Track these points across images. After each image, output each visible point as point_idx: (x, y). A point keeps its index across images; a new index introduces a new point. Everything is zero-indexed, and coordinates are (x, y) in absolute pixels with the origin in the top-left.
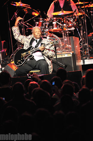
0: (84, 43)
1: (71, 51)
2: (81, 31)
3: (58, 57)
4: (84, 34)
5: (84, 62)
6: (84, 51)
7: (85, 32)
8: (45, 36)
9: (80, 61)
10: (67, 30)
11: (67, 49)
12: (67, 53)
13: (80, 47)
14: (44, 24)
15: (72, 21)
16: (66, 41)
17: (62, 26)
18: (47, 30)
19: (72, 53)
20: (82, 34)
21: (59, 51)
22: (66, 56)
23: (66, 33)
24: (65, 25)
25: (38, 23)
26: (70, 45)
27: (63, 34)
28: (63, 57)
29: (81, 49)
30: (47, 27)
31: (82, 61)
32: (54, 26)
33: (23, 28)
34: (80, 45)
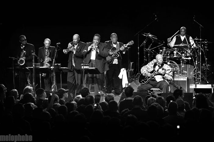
0: (198, 71)
1: (186, 76)
2: (196, 61)
3: (175, 80)
4: (198, 64)
5: (196, 86)
6: (197, 78)
7: (199, 62)
8: (166, 62)
9: (193, 85)
10: (185, 59)
11: (183, 74)
12: (183, 77)
13: (194, 73)
14: (166, 52)
15: (189, 52)
16: (183, 68)
17: (181, 55)
18: (169, 57)
19: (187, 78)
20: (196, 64)
21: (176, 75)
22: (182, 79)
23: (184, 62)
24: (183, 54)
25: (161, 51)
26: (186, 71)
27: (181, 61)
28: (179, 80)
29: (195, 76)
30: (168, 55)
31: (194, 85)
32: (175, 54)
33: (149, 54)
34: (194, 72)
